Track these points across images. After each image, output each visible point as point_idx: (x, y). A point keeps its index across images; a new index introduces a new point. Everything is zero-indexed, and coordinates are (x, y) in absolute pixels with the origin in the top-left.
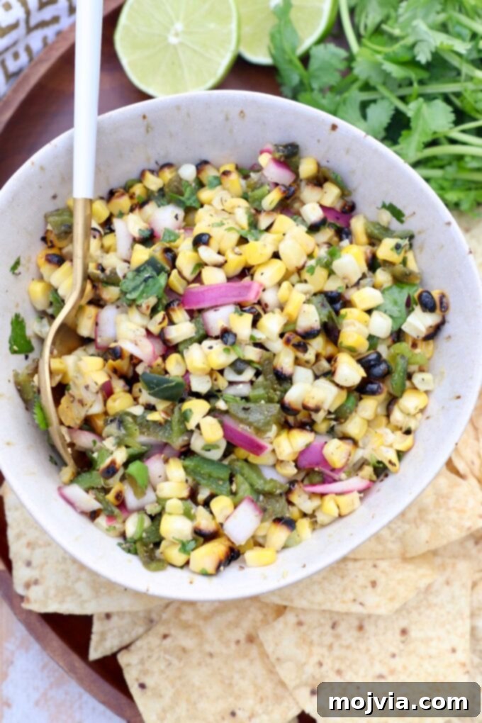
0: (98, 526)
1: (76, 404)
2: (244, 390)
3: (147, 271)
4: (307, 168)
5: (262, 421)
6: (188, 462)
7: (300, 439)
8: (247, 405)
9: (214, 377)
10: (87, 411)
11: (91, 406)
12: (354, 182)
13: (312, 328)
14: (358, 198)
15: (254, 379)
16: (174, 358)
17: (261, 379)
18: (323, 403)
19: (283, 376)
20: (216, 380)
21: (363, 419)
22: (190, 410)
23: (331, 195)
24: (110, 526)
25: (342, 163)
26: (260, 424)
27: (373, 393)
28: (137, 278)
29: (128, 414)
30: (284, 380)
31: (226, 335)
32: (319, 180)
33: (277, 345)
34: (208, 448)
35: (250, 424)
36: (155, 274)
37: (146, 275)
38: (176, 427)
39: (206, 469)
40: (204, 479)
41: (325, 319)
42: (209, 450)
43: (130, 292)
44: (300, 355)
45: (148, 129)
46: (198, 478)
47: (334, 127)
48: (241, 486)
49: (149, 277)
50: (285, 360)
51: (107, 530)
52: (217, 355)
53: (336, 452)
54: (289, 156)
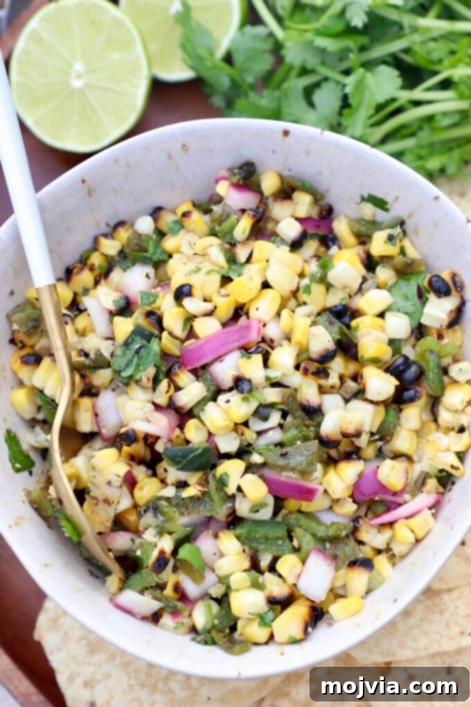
0: (162, 627)
1: (102, 505)
2: (275, 436)
3: (136, 342)
4: (269, 183)
5: (305, 462)
6: (239, 531)
7: (349, 472)
8: (284, 451)
9: (240, 431)
10: (116, 509)
11: (118, 503)
12: (323, 183)
13: (327, 351)
14: (332, 199)
15: (282, 422)
16: (191, 425)
17: (289, 419)
18: (362, 425)
19: (311, 410)
20: (242, 434)
21: (410, 430)
22: (226, 474)
23: (303, 204)
24: (177, 623)
25: (304, 167)
26: (304, 466)
27: (412, 400)
28: (127, 352)
29: (161, 498)
30: (313, 413)
31: (240, 383)
32: (286, 192)
33: (296, 379)
34: (255, 509)
35: (293, 469)
36: (144, 342)
37: (137, 346)
38: (216, 496)
39: (260, 532)
40: (261, 543)
41: (338, 337)
42: (257, 511)
43: (124, 370)
44: (323, 382)
45: (90, 192)
46: (255, 545)
47: (286, 133)
48: (303, 538)
49: (140, 348)
50: (309, 391)
51: (176, 628)
52: (236, 407)
53: (391, 474)
54: (247, 176)
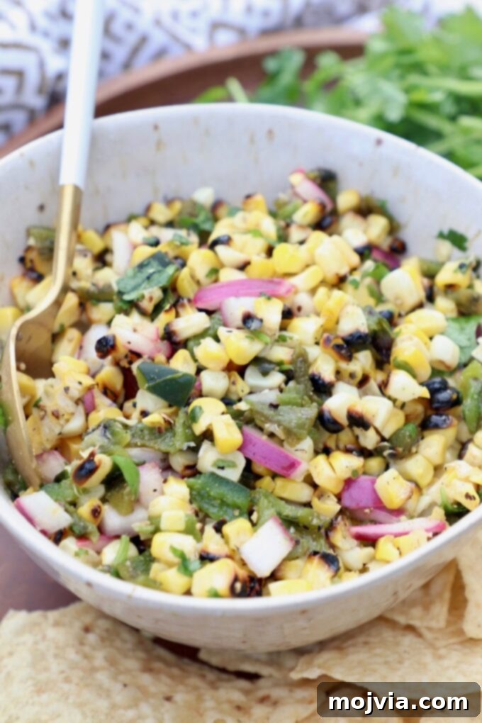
0: (65, 549)
1: (50, 420)
2: (273, 396)
3: (152, 267)
4: (346, 200)
6: (192, 480)
9: (232, 379)
10: (62, 426)
11: (67, 421)
13: (358, 331)
15: (283, 386)
16: (182, 354)
17: (292, 384)
18: (374, 416)
19: (320, 382)
20: (234, 383)
21: (428, 460)
22: (200, 408)
24: (80, 549)
26: (293, 425)
27: (437, 427)
28: (139, 275)
29: (115, 421)
30: (322, 389)
31: (250, 321)
33: (314, 352)
34: (221, 465)
36: (160, 268)
37: (151, 270)
39: (215, 491)
40: (213, 506)
41: (375, 327)
42: (222, 468)
43: (128, 293)
44: (344, 365)
45: (159, 145)
46: (206, 506)
47: (379, 142)
48: (266, 509)
49: (154, 273)
50: (325, 367)
51: (77, 555)
52: (239, 346)
53: (391, 486)
54: (326, 180)
